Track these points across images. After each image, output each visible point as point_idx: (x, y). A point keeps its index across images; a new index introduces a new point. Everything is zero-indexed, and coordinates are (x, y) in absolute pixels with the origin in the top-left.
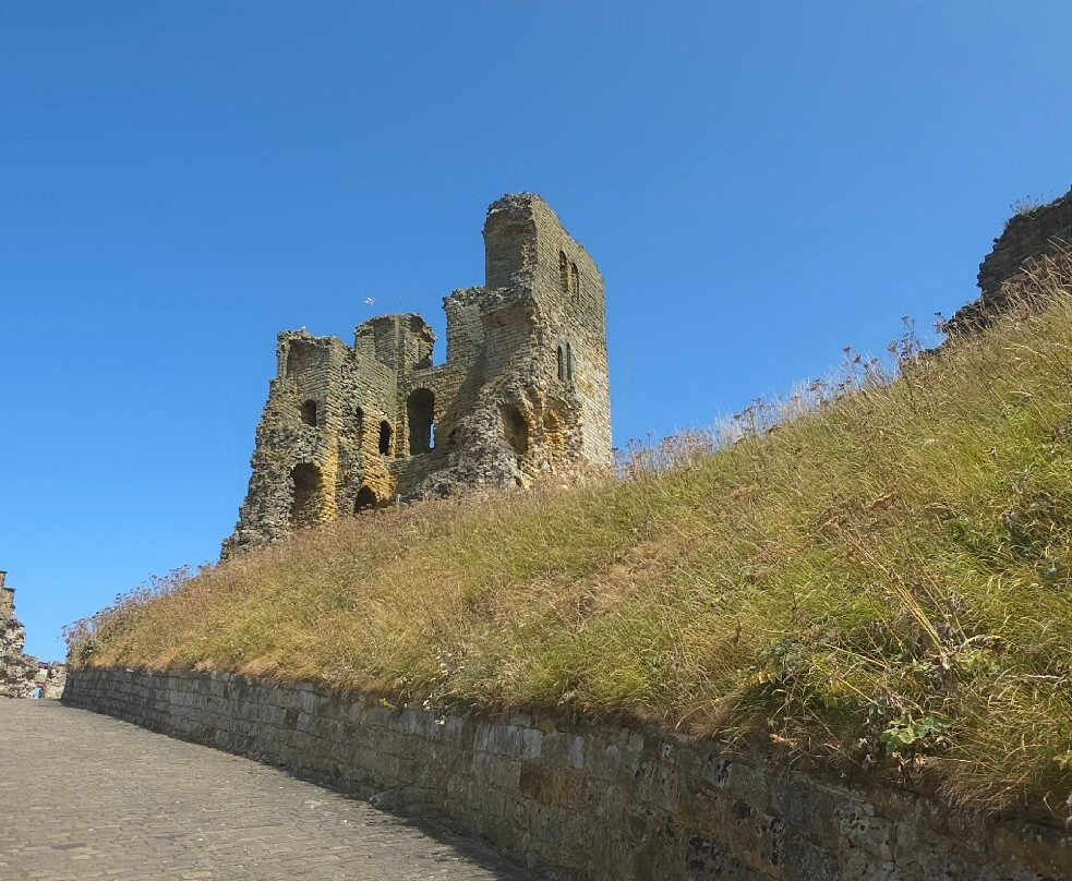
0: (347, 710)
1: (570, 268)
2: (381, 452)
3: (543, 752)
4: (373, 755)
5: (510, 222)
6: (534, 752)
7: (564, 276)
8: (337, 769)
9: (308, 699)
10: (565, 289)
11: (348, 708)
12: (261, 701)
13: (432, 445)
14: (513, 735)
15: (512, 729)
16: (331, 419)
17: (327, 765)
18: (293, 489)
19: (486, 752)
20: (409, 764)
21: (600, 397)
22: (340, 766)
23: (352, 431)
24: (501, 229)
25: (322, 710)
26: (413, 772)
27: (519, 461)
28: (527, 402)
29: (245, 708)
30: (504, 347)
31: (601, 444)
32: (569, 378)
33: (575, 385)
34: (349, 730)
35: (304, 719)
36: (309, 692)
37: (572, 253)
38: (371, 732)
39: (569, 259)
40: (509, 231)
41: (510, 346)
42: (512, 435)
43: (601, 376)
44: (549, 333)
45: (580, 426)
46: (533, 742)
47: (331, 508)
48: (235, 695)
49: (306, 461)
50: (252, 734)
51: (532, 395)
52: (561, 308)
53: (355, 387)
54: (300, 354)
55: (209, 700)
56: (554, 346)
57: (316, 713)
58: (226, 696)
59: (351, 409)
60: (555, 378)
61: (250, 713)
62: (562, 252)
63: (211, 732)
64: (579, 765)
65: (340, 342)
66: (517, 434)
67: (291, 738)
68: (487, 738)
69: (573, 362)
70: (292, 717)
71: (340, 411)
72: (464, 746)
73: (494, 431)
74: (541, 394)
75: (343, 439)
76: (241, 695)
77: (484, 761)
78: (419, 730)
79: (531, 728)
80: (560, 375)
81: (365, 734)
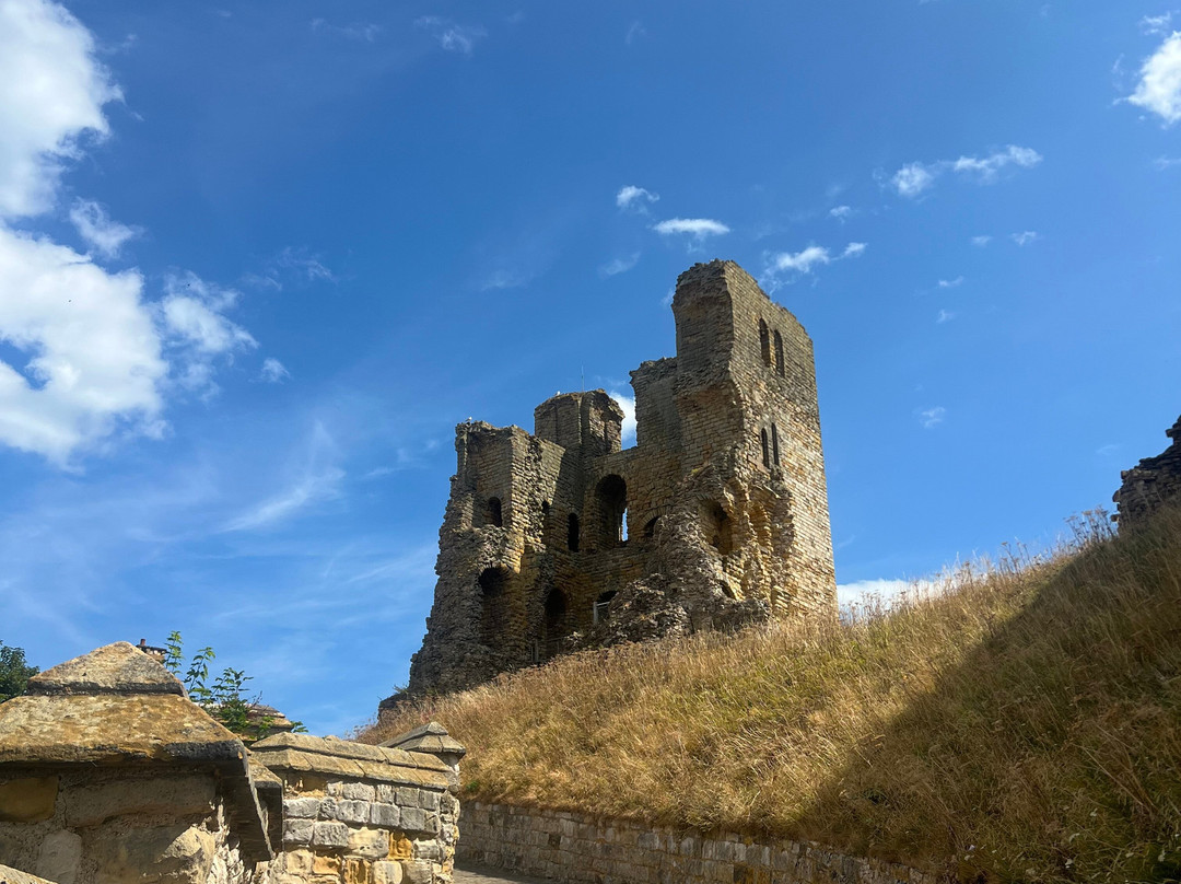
0: (604, 833)
1: (772, 339)
2: (570, 549)
3: (747, 857)
4: (628, 866)
5: (702, 294)
6: (742, 857)
7: (765, 346)
8: (599, 879)
9: (567, 825)
10: (767, 362)
11: (605, 832)
12: (526, 828)
13: (625, 537)
14: (728, 848)
15: (727, 843)
16: (518, 517)
17: (590, 875)
18: (481, 596)
19: (712, 859)
20: (656, 871)
21: (813, 479)
22: (601, 876)
23: (539, 528)
24: (693, 302)
25: (581, 834)
26: (660, 877)
27: (724, 562)
28: (730, 497)
29: (512, 832)
30: (702, 434)
31: (818, 534)
32: (777, 463)
33: (783, 470)
34: (607, 849)
35: (565, 842)
36: (568, 820)
37: (772, 319)
38: (624, 850)
39: (771, 327)
40: (702, 302)
41: (708, 432)
42: (714, 533)
43: (812, 455)
44: (751, 415)
45: (791, 517)
46: (741, 851)
47: (521, 614)
48: (500, 822)
49: (494, 565)
50: (519, 854)
51: (735, 488)
52: (763, 385)
53: (540, 480)
54: (481, 447)
55: (475, 827)
56: (756, 430)
57: (576, 837)
58: (491, 822)
59: (537, 504)
60: (761, 467)
61: (516, 837)
62: (762, 320)
63: (480, 853)
64: (767, 863)
65: (523, 432)
66: (720, 530)
67: (555, 856)
68: (711, 850)
69: (780, 445)
70: (554, 840)
71: (526, 508)
72: (695, 856)
73: (695, 535)
74: (744, 485)
75: (531, 539)
76: (505, 823)
77: (710, 865)
78: (662, 847)
79: (739, 842)
80: (766, 462)
81: (620, 851)
